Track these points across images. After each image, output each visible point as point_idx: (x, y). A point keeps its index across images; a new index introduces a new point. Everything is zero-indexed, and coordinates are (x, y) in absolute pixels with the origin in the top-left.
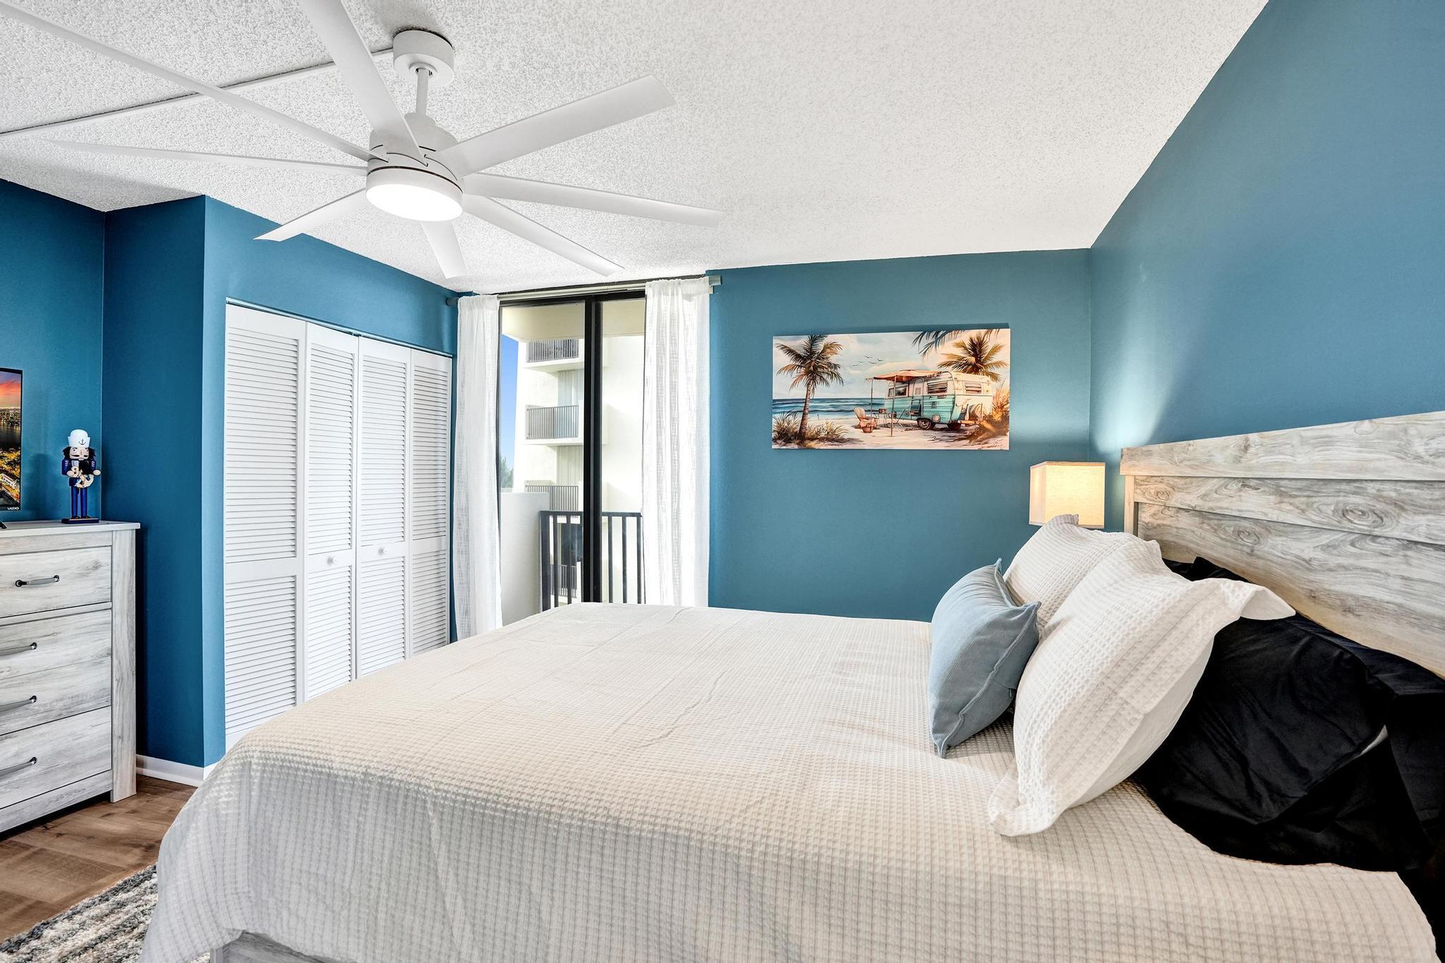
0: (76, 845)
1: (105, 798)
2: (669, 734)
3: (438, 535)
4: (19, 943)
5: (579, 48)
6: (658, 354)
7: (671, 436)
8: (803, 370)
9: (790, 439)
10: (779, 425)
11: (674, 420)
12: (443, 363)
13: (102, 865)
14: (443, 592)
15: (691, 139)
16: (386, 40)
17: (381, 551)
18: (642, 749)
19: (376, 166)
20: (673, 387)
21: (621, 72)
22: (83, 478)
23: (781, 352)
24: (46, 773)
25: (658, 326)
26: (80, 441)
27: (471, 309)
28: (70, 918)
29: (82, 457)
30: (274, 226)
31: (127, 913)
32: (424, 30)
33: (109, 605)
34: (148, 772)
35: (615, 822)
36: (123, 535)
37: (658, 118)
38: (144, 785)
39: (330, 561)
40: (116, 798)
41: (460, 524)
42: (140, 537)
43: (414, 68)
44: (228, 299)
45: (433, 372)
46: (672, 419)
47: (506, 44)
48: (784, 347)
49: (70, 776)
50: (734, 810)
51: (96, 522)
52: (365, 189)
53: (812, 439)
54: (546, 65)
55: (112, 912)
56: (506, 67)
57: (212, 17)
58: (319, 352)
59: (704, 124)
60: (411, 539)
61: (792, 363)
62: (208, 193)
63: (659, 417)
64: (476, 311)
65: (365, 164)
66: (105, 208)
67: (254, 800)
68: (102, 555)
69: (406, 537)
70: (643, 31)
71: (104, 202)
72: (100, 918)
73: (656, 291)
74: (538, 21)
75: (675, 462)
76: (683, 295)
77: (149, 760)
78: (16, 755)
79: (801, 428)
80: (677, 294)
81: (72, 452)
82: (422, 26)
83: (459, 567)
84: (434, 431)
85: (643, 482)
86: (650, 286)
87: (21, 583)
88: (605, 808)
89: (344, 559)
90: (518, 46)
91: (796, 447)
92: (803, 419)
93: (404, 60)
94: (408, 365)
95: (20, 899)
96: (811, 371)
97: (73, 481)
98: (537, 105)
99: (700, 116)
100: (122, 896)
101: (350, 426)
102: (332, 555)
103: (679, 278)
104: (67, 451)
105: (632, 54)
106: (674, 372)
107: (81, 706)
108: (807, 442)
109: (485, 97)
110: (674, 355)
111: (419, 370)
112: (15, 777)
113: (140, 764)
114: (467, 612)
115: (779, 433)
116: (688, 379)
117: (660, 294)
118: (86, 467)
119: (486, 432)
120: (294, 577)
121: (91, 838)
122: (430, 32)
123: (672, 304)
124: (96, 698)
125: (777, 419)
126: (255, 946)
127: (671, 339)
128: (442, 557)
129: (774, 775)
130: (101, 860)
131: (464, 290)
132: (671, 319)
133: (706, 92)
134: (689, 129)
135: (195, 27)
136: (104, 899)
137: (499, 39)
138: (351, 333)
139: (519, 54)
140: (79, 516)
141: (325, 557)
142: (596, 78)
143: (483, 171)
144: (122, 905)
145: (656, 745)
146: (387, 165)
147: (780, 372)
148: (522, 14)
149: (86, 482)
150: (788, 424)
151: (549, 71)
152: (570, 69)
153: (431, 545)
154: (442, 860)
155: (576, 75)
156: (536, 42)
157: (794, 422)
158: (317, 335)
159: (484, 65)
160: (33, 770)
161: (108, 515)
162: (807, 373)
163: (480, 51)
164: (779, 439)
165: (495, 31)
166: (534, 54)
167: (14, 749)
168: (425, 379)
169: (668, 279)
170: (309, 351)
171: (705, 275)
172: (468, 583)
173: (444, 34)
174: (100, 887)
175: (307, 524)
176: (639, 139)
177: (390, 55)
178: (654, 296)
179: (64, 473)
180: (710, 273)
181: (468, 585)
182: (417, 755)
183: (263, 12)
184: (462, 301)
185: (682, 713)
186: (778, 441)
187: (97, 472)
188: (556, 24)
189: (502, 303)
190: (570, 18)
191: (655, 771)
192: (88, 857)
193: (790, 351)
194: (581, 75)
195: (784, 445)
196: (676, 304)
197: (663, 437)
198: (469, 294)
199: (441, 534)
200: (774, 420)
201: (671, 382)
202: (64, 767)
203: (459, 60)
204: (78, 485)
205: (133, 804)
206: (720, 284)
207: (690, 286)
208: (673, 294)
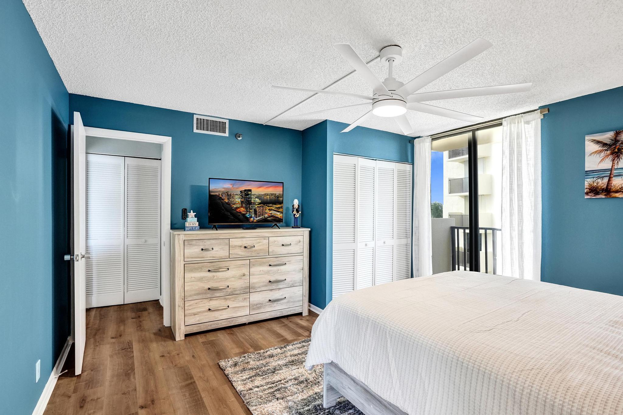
0: (294, 326)
1: (300, 314)
2: (490, 330)
3: (406, 237)
4: (282, 348)
5: (453, 29)
6: (510, 153)
7: (518, 194)
8: (609, 152)
9: (599, 192)
10: (590, 185)
11: (520, 186)
12: (408, 167)
13: (300, 333)
14: (409, 261)
15: (518, 48)
16: (377, 54)
17: (384, 243)
18: (475, 333)
19: (375, 101)
20: (519, 169)
21: (475, 32)
22: (297, 214)
23: (592, 144)
24: (288, 302)
25: (510, 140)
26: (296, 202)
27: (419, 143)
28: (292, 345)
29: (296, 208)
30: (348, 125)
31: (305, 349)
32: (390, 46)
33: (302, 254)
34: (312, 309)
35: (457, 358)
36: (306, 232)
37: (497, 44)
38: (310, 312)
39: (366, 245)
40: (304, 315)
41: (415, 233)
42: (310, 232)
43: (388, 61)
44: (334, 153)
45: (405, 171)
46: (518, 185)
47: (422, 39)
48: (594, 141)
49: (293, 305)
50: (515, 369)
51: (300, 228)
52: (372, 110)
53: (617, 192)
54: (439, 41)
55: (302, 347)
56: (423, 47)
57: (326, 66)
58: (363, 168)
59: (524, 39)
60: (396, 238)
61: (601, 149)
62: (328, 119)
63: (511, 184)
64: (422, 144)
65: (371, 101)
66: (302, 129)
67: (336, 320)
68: (300, 238)
69: (394, 237)
70: (483, 11)
71: (301, 128)
72: (299, 348)
73: (509, 122)
74: (434, 26)
75: (520, 207)
76: (524, 122)
77: (312, 305)
78: (282, 295)
79: (607, 186)
80: (521, 122)
81: (294, 206)
82: (390, 45)
83: (415, 251)
84: (405, 195)
85: (502, 216)
86: (505, 121)
87: (283, 245)
88: (453, 352)
89: (371, 244)
90: (427, 38)
91: (604, 197)
92: (609, 180)
93: (384, 59)
94: (395, 170)
95: (282, 336)
96: (616, 152)
97: (294, 215)
98: (438, 57)
99: (521, 36)
100: (304, 344)
101: (373, 194)
102: (367, 243)
103: (521, 113)
104: (293, 206)
105: (479, 23)
106: (519, 161)
107: (296, 284)
108: (612, 194)
109: (416, 61)
110: (520, 154)
111: (399, 171)
112: (281, 302)
113: (309, 306)
114: (418, 270)
115: (590, 189)
116: (528, 164)
117: (511, 123)
118: (298, 211)
119: (427, 195)
120: (354, 250)
121: (297, 325)
122: (393, 45)
123: (518, 128)
124: (299, 282)
125: (588, 182)
126: (335, 368)
127: (517, 145)
128: (408, 246)
129: (542, 361)
130: (299, 332)
131: (417, 136)
132: (517, 135)
133: (522, 24)
134: (516, 44)
135: (322, 70)
136: (300, 343)
137: (419, 38)
138: (373, 160)
139: (428, 41)
140: (296, 227)
141: (364, 243)
142: (463, 38)
143: (415, 93)
144: (304, 346)
145: (483, 333)
146: (379, 100)
147: (591, 154)
148: (427, 26)
149: (297, 215)
150: (597, 184)
151: (441, 43)
152: (450, 39)
153: (404, 241)
154: (391, 355)
155: (454, 40)
156: (434, 34)
157: (602, 183)
158: (362, 162)
159: (414, 50)
160: (285, 301)
161: (303, 226)
162: (612, 154)
163: (412, 45)
164: (590, 192)
165: (417, 36)
166: (434, 39)
167: (281, 293)
168: (401, 174)
169: (515, 115)
170: (359, 168)
171: (538, 110)
172: (419, 258)
173: (397, 45)
174: (299, 339)
175: (359, 231)
176: (489, 56)
177: (379, 59)
178: (507, 125)
179: (293, 213)
180: (541, 108)
181: (418, 259)
182: (385, 315)
183: (340, 59)
184: (416, 141)
185: (500, 323)
186: (589, 194)
187: (300, 212)
188: (441, 24)
189: (432, 139)
190: (447, 20)
191: (478, 343)
192: (297, 330)
193: (598, 142)
194: (456, 39)
195: (594, 196)
196: (520, 128)
197: (513, 194)
198: (419, 137)
199: (408, 237)
200: (586, 182)
201: (518, 167)
202: (292, 302)
203: (404, 52)
204: (296, 216)
205: (308, 318)
206: (548, 112)
207: (528, 117)
208: (518, 123)
